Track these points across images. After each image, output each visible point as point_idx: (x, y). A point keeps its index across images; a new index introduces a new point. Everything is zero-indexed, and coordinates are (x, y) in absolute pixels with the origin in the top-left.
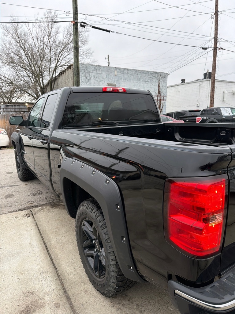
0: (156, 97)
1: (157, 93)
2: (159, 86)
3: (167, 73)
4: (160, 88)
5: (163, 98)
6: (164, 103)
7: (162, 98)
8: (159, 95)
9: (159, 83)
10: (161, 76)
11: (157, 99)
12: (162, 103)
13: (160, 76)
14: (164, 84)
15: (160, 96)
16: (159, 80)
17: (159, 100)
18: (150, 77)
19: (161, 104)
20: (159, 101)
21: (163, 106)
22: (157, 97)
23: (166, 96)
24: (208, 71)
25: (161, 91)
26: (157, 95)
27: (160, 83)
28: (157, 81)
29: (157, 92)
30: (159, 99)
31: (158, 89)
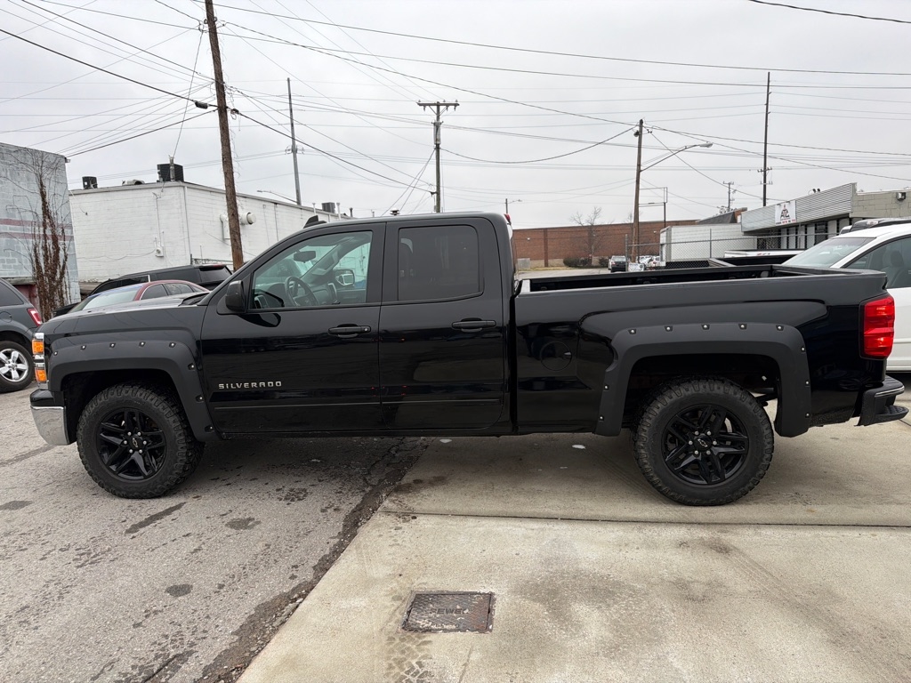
0: (39, 227)
1: (41, 216)
2: (43, 195)
3: (62, 156)
4: (47, 199)
5: (63, 231)
6: (67, 246)
7: (59, 232)
8: (47, 221)
9: (42, 185)
10: (45, 164)
11: (42, 233)
12: (61, 247)
13: (40, 162)
14: (59, 190)
15: (52, 225)
16: (41, 176)
17: (50, 238)
18: (6, 164)
19: (58, 250)
20: (50, 242)
21: (66, 257)
22: (42, 229)
23: (71, 227)
24: (172, 161)
25: (51, 209)
26: (41, 220)
27: (46, 184)
28: (33, 177)
29: (40, 212)
30: (49, 232)
31: (41, 202)
